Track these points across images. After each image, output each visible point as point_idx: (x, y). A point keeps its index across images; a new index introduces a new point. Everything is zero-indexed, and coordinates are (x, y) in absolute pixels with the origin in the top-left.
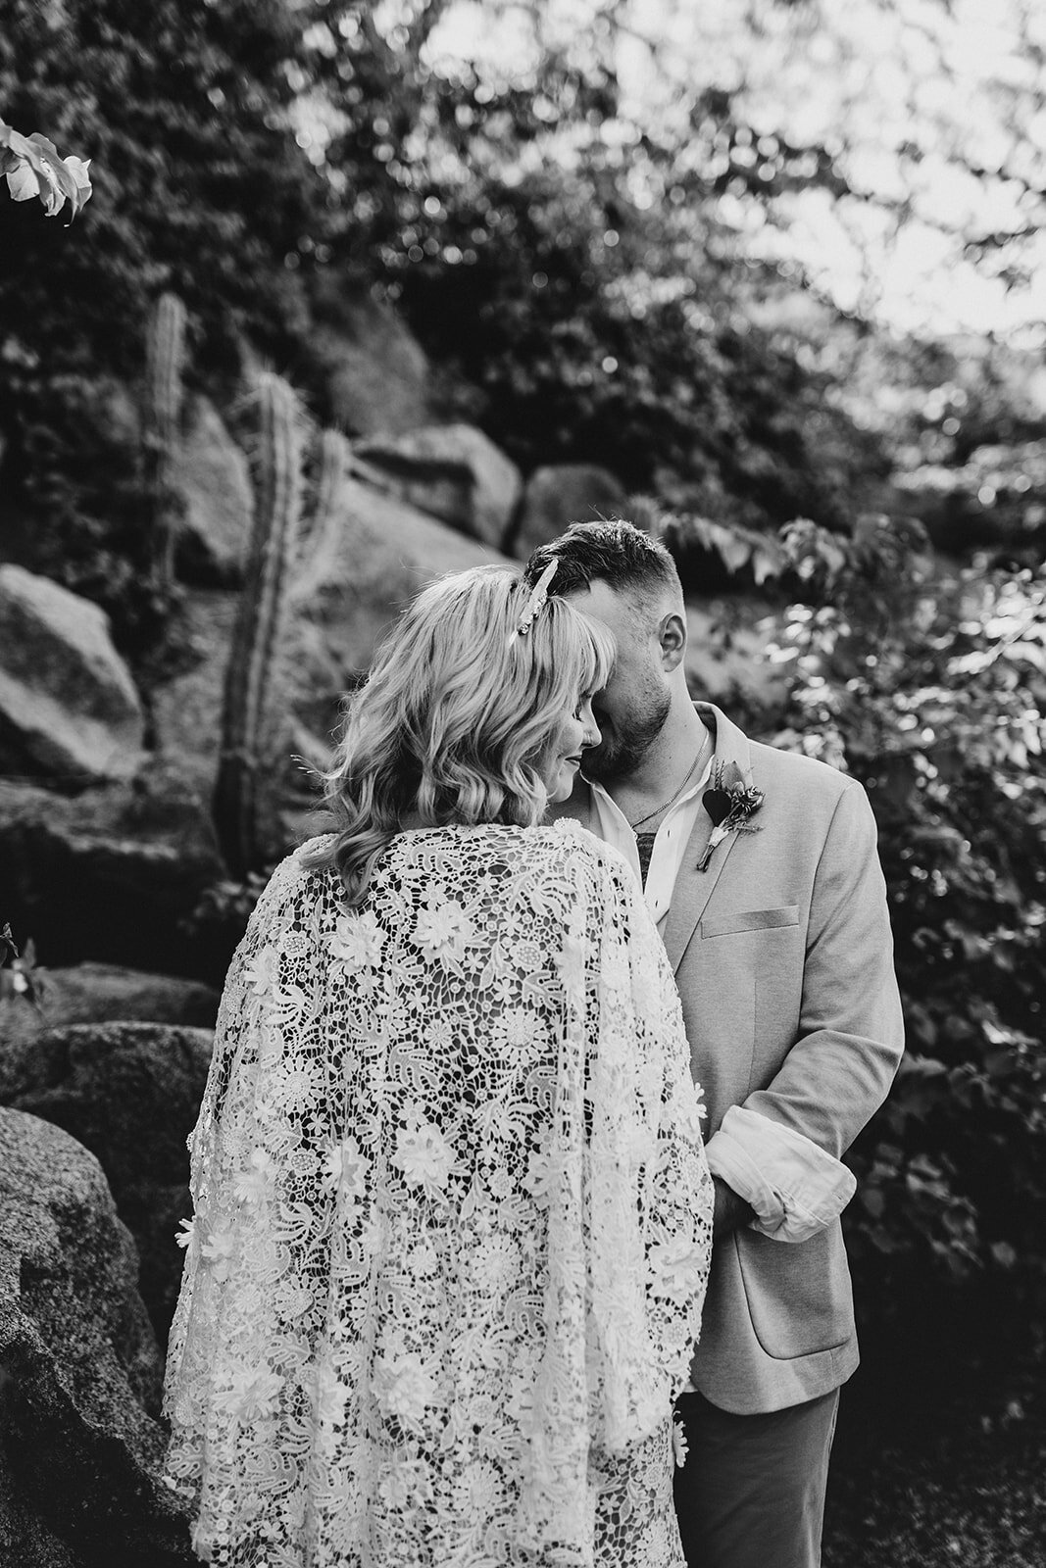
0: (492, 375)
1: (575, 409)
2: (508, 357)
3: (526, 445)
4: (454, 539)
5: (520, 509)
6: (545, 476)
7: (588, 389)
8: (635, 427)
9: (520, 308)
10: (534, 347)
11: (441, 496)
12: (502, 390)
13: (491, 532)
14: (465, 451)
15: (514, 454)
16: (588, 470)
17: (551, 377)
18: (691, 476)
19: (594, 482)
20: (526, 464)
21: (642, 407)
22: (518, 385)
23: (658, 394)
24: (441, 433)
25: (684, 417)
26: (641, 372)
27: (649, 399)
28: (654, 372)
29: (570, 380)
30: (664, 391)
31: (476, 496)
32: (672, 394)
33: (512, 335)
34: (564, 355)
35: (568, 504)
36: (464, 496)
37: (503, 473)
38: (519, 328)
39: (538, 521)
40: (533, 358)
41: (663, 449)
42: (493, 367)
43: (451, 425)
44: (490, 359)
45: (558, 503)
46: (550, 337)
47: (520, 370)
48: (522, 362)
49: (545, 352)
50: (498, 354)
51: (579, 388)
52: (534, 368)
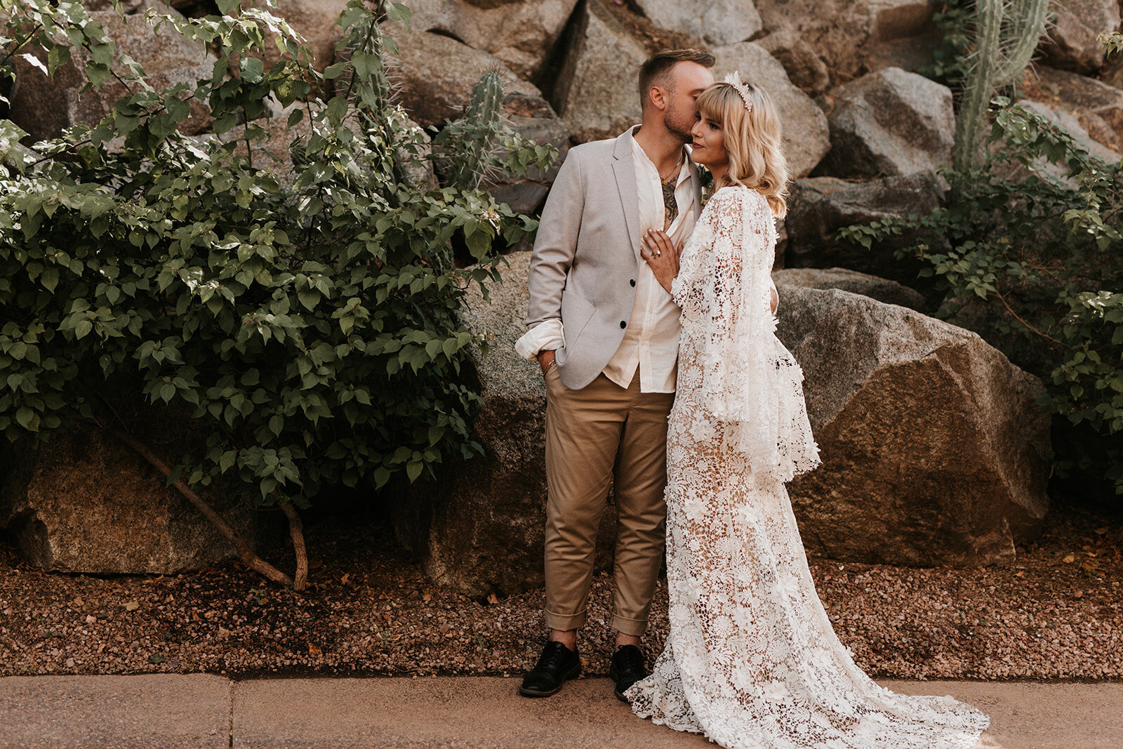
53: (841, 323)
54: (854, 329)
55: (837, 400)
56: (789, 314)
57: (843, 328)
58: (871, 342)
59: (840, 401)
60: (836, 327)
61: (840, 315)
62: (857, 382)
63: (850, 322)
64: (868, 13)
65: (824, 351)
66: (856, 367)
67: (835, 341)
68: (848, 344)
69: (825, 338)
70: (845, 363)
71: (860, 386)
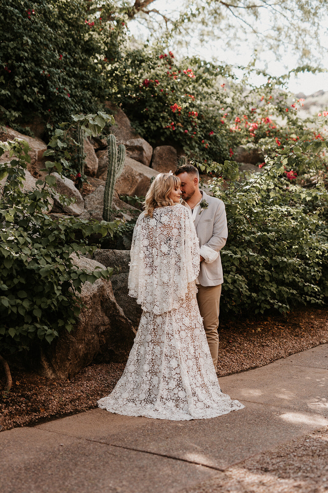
0: (146, 126)
1: (165, 132)
2: (149, 121)
3: (154, 141)
4: (140, 164)
5: (153, 156)
6: (158, 148)
7: (168, 128)
8: (179, 137)
9: (152, 110)
10: (155, 119)
11: (136, 154)
12: (148, 129)
13: (147, 162)
14: (141, 144)
15: (151, 144)
16: (168, 146)
17: (160, 126)
18: (192, 148)
19: (170, 149)
20: (154, 146)
21: (181, 132)
22: (152, 128)
23: (184, 130)
24: (136, 140)
25: (190, 134)
26: (180, 124)
27: (182, 130)
28: (183, 124)
29: (164, 127)
30: (185, 128)
31: (144, 154)
32: (187, 129)
33: (150, 116)
34: (162, 121)
35: (164, 155)
36: (142, 154)
37: (150, 149)
38: (151, 114)
39: (157, 159)
40: (155, 121)
41: (185, 142)
42: (146, 124)
43: (138, 138)
44: (145, 122)
45: (162, 155)
46: (159, 116)
47: (152, 124)
48: (152, 122)
49: (158, 120)
50: (147, 121)
51: (166, 128)
52: (155, 123)
64: (35, 152)
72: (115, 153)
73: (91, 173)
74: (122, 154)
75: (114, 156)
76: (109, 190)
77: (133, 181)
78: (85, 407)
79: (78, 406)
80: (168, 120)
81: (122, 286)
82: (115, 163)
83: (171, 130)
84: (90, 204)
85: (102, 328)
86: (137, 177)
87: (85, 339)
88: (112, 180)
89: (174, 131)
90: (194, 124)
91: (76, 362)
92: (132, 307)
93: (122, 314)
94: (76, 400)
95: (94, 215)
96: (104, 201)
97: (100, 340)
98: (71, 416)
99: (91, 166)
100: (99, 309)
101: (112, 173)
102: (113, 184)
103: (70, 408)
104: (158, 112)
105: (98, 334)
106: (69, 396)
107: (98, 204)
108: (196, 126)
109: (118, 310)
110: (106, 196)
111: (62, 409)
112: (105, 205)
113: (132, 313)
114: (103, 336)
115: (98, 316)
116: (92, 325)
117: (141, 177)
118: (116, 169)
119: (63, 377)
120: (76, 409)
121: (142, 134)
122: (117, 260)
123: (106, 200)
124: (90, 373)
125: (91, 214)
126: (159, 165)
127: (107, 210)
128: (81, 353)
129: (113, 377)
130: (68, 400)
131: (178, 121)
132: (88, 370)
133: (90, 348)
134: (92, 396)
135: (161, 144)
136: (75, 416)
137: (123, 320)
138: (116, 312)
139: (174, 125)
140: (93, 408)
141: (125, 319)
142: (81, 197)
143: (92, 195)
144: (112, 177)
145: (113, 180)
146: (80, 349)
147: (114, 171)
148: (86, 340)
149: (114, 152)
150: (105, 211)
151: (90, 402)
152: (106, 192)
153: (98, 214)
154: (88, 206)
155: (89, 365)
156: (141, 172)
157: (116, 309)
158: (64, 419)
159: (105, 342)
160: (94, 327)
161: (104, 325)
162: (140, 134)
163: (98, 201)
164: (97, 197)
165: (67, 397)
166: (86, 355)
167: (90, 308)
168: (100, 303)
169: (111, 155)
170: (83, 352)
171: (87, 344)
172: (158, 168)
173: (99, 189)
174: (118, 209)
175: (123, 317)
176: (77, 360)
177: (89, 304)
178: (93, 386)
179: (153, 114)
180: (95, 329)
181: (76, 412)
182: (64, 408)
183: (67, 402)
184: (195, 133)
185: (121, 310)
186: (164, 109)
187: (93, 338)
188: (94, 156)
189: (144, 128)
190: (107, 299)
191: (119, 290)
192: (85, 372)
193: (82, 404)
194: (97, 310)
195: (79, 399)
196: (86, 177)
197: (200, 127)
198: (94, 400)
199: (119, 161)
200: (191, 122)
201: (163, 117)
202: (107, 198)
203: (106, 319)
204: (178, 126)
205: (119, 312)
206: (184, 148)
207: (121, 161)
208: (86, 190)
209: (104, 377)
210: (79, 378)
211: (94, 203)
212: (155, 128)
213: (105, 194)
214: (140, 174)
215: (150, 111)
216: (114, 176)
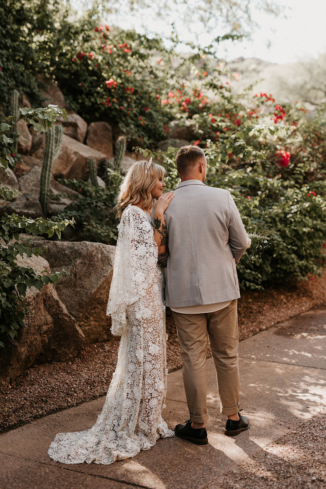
0: (80, 101)
1: (100, 108)
2: (84, 96)
3: (88, 117)
4: (74, 141)
5: (87, 133)
6: (93, 124)
7: (103, 104)
8: (114, 113)
9: (86, 85)
10: (89, 94)
11: (70, 130)
12: (83, 104)
13: (81, 139)
14: (76, 120)
15: (85, 119)
16: (103, 123)
17: (94, 101)
18: (127, 125)
19: (104, 126)
20: (88, 122)
21: (116, 109)
22: (87, 103)
23: (120, 106)
24: (70, 115)
25: (125, 111)
26: (115, 100)
27: (117, 107)
28: (118, 99)
29: (99, 102)
30: (121, 105)
31: (78, 130)
32: (123, 105)
33: (84, 91)
34: (97, 96)
35: (99, 131)
36: (76, 131)
37: (84, 125)
38: (86, 89)
39: (91, 136)
40: (90, 97)
41: (121, 118)
42: (80, 99)
43: (72, 113)
44: (79, 97)
45: (96, 131)
46: (93, 91)
47: (87, 100)
48: (87, 97)
49: (93, 95)
50: (81, 95)
51: (101, 104)
52: (90, 99)
53: (94, 254)
54: (100, 255)
55: (96, 283)
56: (63, 253)
57: (95, 255)
58: (108, 260)
59: (98, 283)
60: (92, 255)
61: (93, 251)
62: (105, 275)
63: (97, 253)
65: (87, 265)
66: (103, 270)
67: (92, 261)
68: (98, 261)
69: (87, 259)
70: (97, 268)
71: (106, 276)
72: (53, 135)
73: (24, 150)
74: (59, 135)
75: (51, 138)
76: (46, 173)
77: (68, 160)
78: (30, 417)
79: (22, 416)
80: (103, 95)
81: (64, 280)
82: (52, 145)
83: (107, 106)
84: (24, 186)
85: (45, 328)
86: (73, 156)
87: (27, 342)
88: (49, 163)
89: (109, 108)
90: (129, 100)
91: (18, 366)
92: (75, 302)
93: (65, 311)
94: (19, 409)
95: (31, 199)
96: (41, 184)
97: (42, 340)
98: (15, 429)
99: (25, 143)
100: (42, 307)
101: (50, 155)
102: (50, 167)
103: (13, 419)
104: (93, 87)
105: (40, 334)
106: (12, 405)
107: (34, 185)
108: (131, 102)
109: (62, 308)
110: (43, 179)
111: (5, 421)
112: (41, 189)
113: (74, 308)
114: (45, 335)
115: (41, 315)
116: (34, 326)
117: (76, 156)
118: (53, 151)
119: (4, 383)
120: (20, 421)
121: (76, 110)
122: (58, 252)
123: (43, 184)
124: (33, 376)
125: (27, 199)
126: (94, 141)
127: (44, 194)
128: (23, 357)
129: (56, 379)
130: (11, 410)
131: (113, 97)
132: (30, 372)
133: (32, 350)
134: (36, 404)
135: (96, 120)
136: (20, 429)
137: (66, 318)
138: (59, 310)
139: (110, 101)
140: (38, 418)
141: (69, 317)
142: (15, 178)
143: (27, 176)
144: (49, 159)
145: (51, 162)
146: (23, 353)
147: (52, 153)
148: (29, 341)
149: (51, 133)
150: (42, 194)
151: (35, 411)
152: (43, 175)
153: (35, 199)
154: (22, 188)
155: (31, 367)
156: (76, 150)
157: (59, 307)
158: (9, 433)
159: (47, 341)
160: (37, 327)
161: (47, 324)
162: (74, 109)
163: (33, 183)
164: (32, 179)
165: (10, 407)
166: (28, 357)
167: (33, 309)
168: (42, 302)
169: (49, 136)
170: (26, 355)
171: (30, 346)
172: (93, 145)
173: (33, 170)
174: (55, 192)
175: (66, 315)
176: (19, 364)
177: (32, 305)
178: (37, 392)
179: (88, 88)
180: (38, 329)
181: (21, 423)
182: (7, 420)
183: (10, 412)
184: (131, 109)
185: (63, 306)
186: (98, 84)
187: (36, 339)
188: (27, 133)
189: (78, 103)
190: (50, 297)
191: (60, 283)
192: (27, 374)
193: (26, 413)
194: (40, 309)
195: (22, 407)
196: (19, 155)
197: (135, 103)
198: (39, 407)
199: (56, 142)
200: (126, 98)
201: (98, 93)
202: (43, 181)
203: (49, 318)
204: (113, 102)
205: (62, 310)
206: (120, 125)
207: (58, 142)
208: (19, 169)
209: (47, 381)
210: (21, 382)
211: (29, 185)
212: (90, 104)
213: (41, 177)
214: (76, 153)
215: (84, 86)
216: (51, 158)
